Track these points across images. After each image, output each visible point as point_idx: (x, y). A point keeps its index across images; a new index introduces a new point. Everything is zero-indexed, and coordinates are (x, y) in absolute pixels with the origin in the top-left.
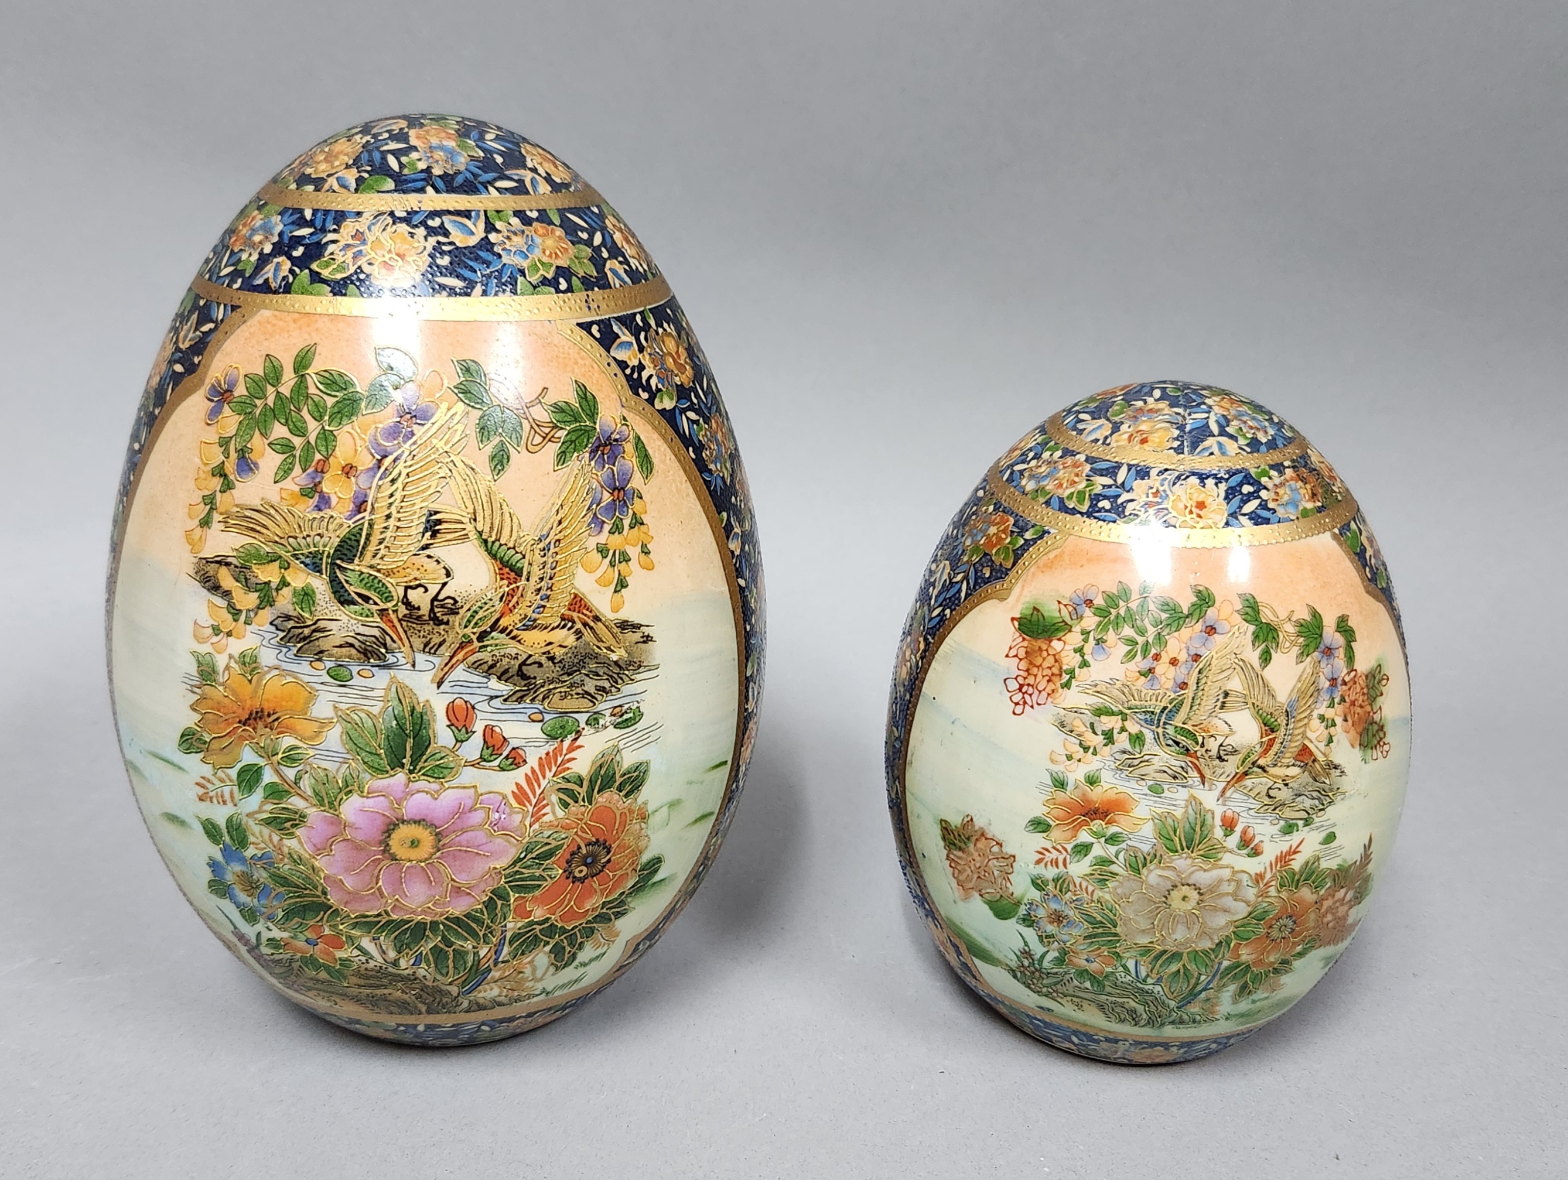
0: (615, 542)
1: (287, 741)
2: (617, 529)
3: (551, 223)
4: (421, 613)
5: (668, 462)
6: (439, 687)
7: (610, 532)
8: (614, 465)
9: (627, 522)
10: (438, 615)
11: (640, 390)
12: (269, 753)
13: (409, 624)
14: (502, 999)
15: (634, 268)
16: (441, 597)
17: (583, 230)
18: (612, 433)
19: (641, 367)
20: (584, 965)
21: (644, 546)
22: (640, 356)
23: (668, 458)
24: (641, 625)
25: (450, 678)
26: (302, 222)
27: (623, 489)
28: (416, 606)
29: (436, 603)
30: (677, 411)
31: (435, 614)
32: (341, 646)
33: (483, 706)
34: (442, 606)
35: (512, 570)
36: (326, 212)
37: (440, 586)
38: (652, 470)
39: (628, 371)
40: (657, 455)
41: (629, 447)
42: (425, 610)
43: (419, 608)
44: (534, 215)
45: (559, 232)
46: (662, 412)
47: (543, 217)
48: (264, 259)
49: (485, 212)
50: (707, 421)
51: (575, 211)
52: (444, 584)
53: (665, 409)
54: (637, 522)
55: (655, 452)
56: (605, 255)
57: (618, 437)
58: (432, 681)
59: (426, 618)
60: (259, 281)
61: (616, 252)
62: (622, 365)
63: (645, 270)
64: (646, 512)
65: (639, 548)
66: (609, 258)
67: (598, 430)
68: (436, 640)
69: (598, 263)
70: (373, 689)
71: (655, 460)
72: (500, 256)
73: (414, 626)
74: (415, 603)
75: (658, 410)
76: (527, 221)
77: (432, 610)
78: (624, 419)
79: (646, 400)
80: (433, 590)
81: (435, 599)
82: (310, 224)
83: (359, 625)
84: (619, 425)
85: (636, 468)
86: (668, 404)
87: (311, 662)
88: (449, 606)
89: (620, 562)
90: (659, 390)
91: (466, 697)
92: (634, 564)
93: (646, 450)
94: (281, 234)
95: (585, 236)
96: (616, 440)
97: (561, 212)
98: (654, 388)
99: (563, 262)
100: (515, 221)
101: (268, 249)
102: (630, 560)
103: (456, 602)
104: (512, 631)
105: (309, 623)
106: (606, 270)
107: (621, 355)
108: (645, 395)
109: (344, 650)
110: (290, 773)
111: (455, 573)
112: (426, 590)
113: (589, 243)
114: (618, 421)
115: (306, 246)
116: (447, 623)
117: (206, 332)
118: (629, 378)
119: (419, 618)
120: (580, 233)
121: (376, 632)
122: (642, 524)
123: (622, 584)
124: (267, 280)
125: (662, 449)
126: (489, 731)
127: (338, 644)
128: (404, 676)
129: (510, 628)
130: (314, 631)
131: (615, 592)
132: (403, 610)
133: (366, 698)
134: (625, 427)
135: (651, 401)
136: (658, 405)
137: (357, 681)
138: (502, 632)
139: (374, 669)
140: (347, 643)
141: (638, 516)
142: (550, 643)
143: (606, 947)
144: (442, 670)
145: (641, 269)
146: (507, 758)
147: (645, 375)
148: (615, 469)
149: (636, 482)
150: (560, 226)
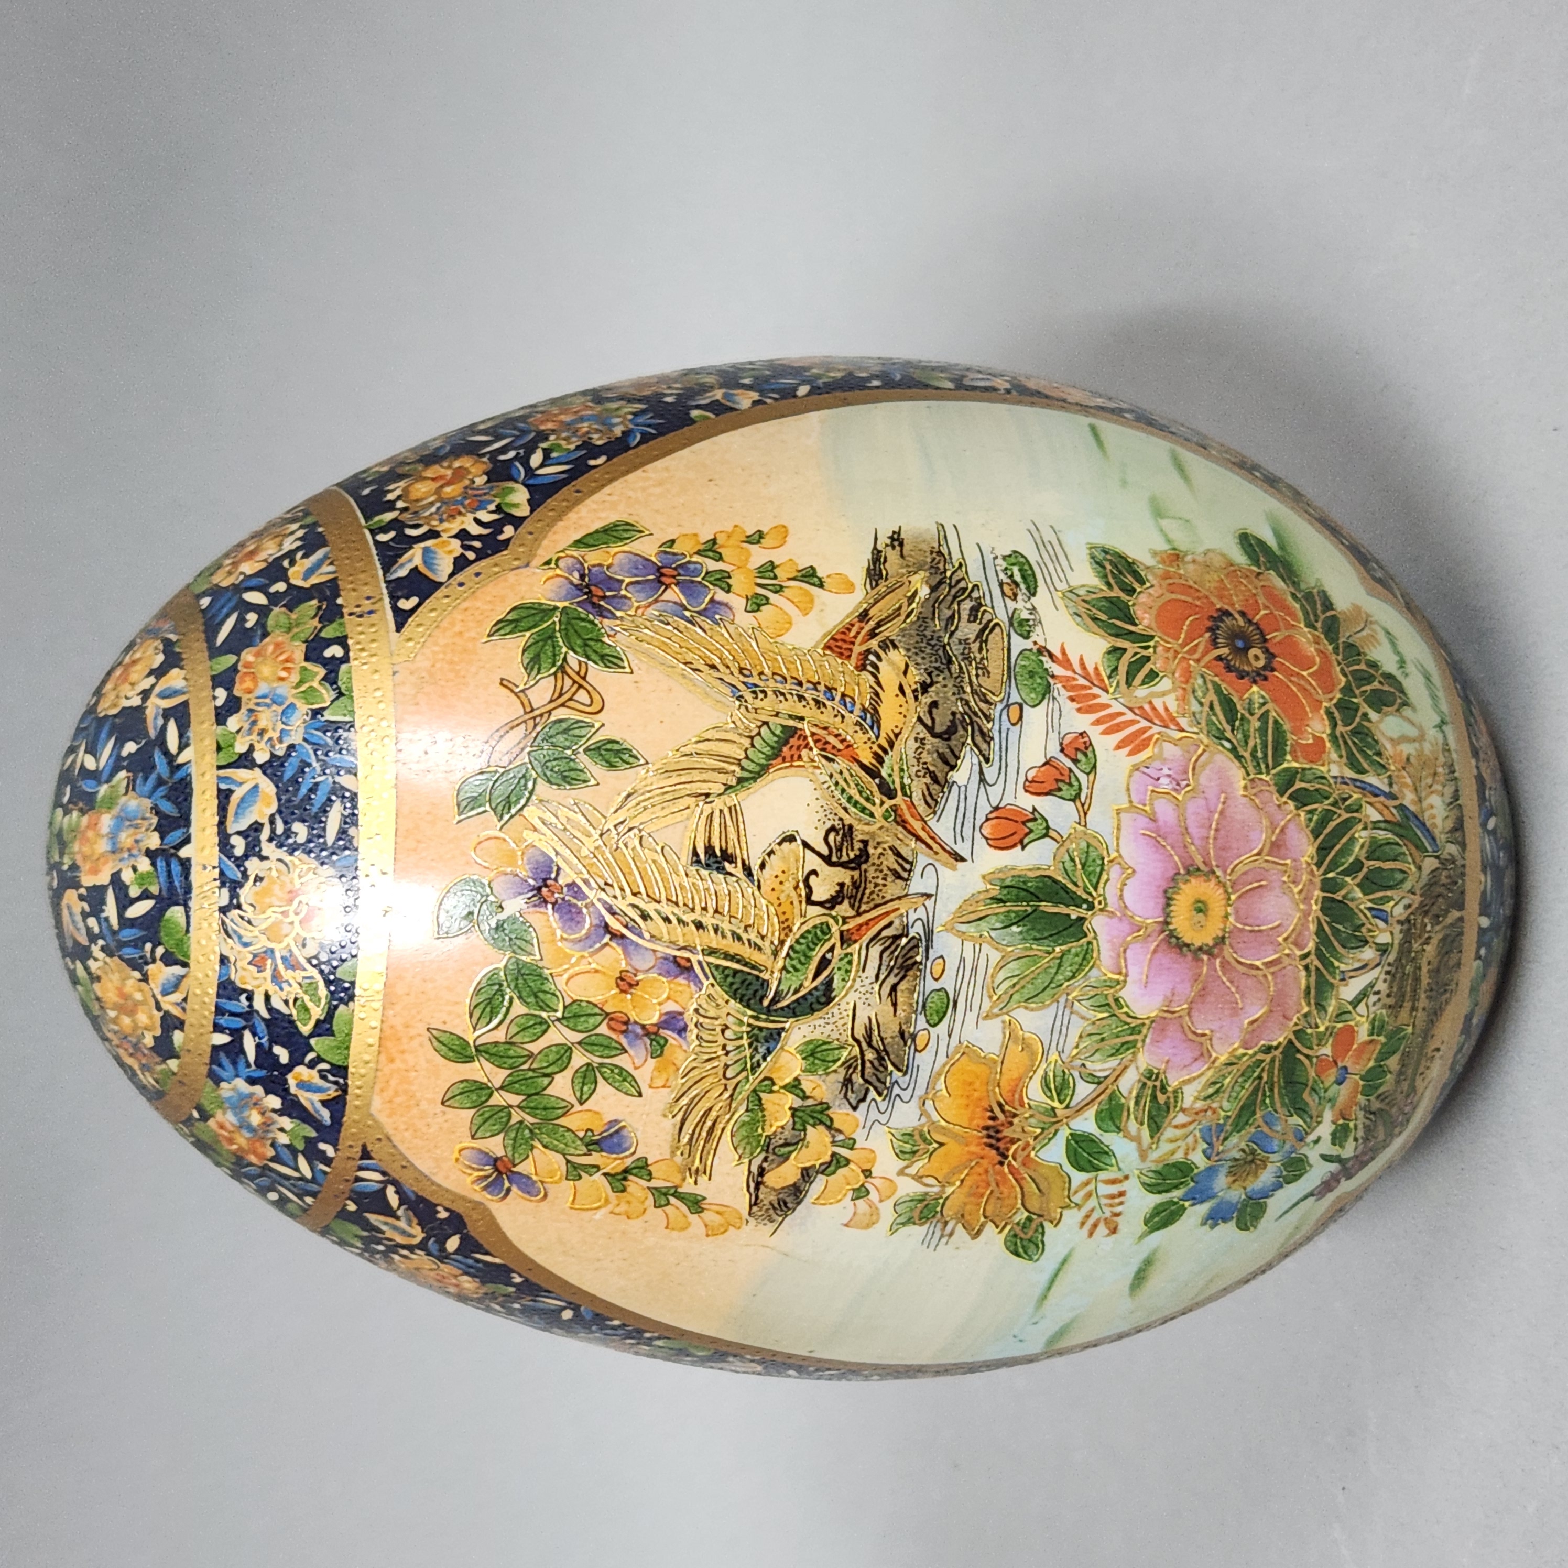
0: (742, 583)
1: (1035, 1092)
2: (723, 580)
3: (234, 669)
4: (848, 881)
5: (615, 498)
6: (963, 860)
7: (728, 591)
8: (622, 581)
9: (712, 565)
10: (852, 855)
11: (501, 537)
12: (1052, 1120)
13: (865, 900)
14: (1449, 790)
15: (299, 543)
16: (825, 851)
17: (241, 620)
18: (571, 583)
19: (463, 535)
20: (1402, 663)
21: (749, 540)
22: (445, 536)
23: (608, 498)
24: (875, 548)
25: (950, 842)
26: (234, 1050)
27: (659, 568)
28: (837, 888)
29: (834, 859)
30: (531, 482)
31: (851, 861)
32: (895, 1005)
33: (995, 794)
34: (839, 850)
35: (787, 742)
36: (219, 1011)
37: (808, 852)
38: (627, 524)
39: (471, 555)
40: (603, 515)
41: (593, 557)
42: (844, 876)
43: (841, 885)
44: (221, 694)
45: (248, 656)
46: (534, 504)
47: (226, 679)
48: (293, 1108)
49: (220, 768)
50: (543, 436)
51: (211, 630)
52: (806, 845)
53: (529, 501)
54: (711, 549)
55: (599, 518)
56: (281, 587)
57: (576, 575)
58: (954, 868)
59: (856, 874)
60: (325, 1115)
61: (275, 571)
62: (460, 564)
63: (301, 527)
64: (696, 535)
65: (754, 548)
66: (286, 580)
67: (566, 604)
68: (890, 861)
69: (296, 596)
70: (962, 960)
71: (613, 518)
72: (292, 747)
73: (868, 892)
74: (833, 890)
75: (532, 511)
76: (232, 705)
77: (843, 865)
78: (548, 563)
79: (516, 530)
80: (813, 862)
81: (827, 860)
82: (236, 1034)
83: (864, 975)
84: (558, 572)
85: (626, 548)
86: (519, 497)
87: (916, 1050)
88: (839, 838)
89: (775, 577)
90: (499, 509)
91: (981, 818)
92: (778, 557)
93: (597, 532)
94: (252, 1081)
95: (252, 618)
96: (582, 577)
97: (215, 652)
98: (495, 517)
99: (299, 651)
100: (233, 723)
101: (274, 1102)
102: (772, 562)
103: (833, 829)
104: (880, 746)
105: (856, 1051)
106: (307, 585)
107: (444, 566)
108: (508, 531)
109: (900, 1000)
110: (1084, 1090)
111: (790, 829)
112: (814, 872)
113: (263, 611)
114: (551, 573)
115: (272, 1041)
116: (865, 843)
117: (400, 1199)
118: (481, 555)
119: (855, 885)
120: (249, 625)
121: (875, 950)
122: (714, 541)
123: (809, 576)
124: (324, 1103)
125: (594, 506)
126: (1034, 787)
127: (892, 1009)
128: (944, 910)
129: (875, 748)
130: (870, 1044)
131: (821, 585)
132: (844, 909)
133: (975, 969)
134: (561, 563)
135: (517, 522)
136: (523, 511)
137: (947, 982)
138: (881, 761)
139: (932, 956)
140: (890, 994)
141: (702, 547)
142: (901, 688)
143: (1375, 627)
144: (936, 853)
145: (300, 533)
146: (1075, 761)
147: (475, 530)
148: (627, 580)
149: (648, 548)
150: (238, 655)
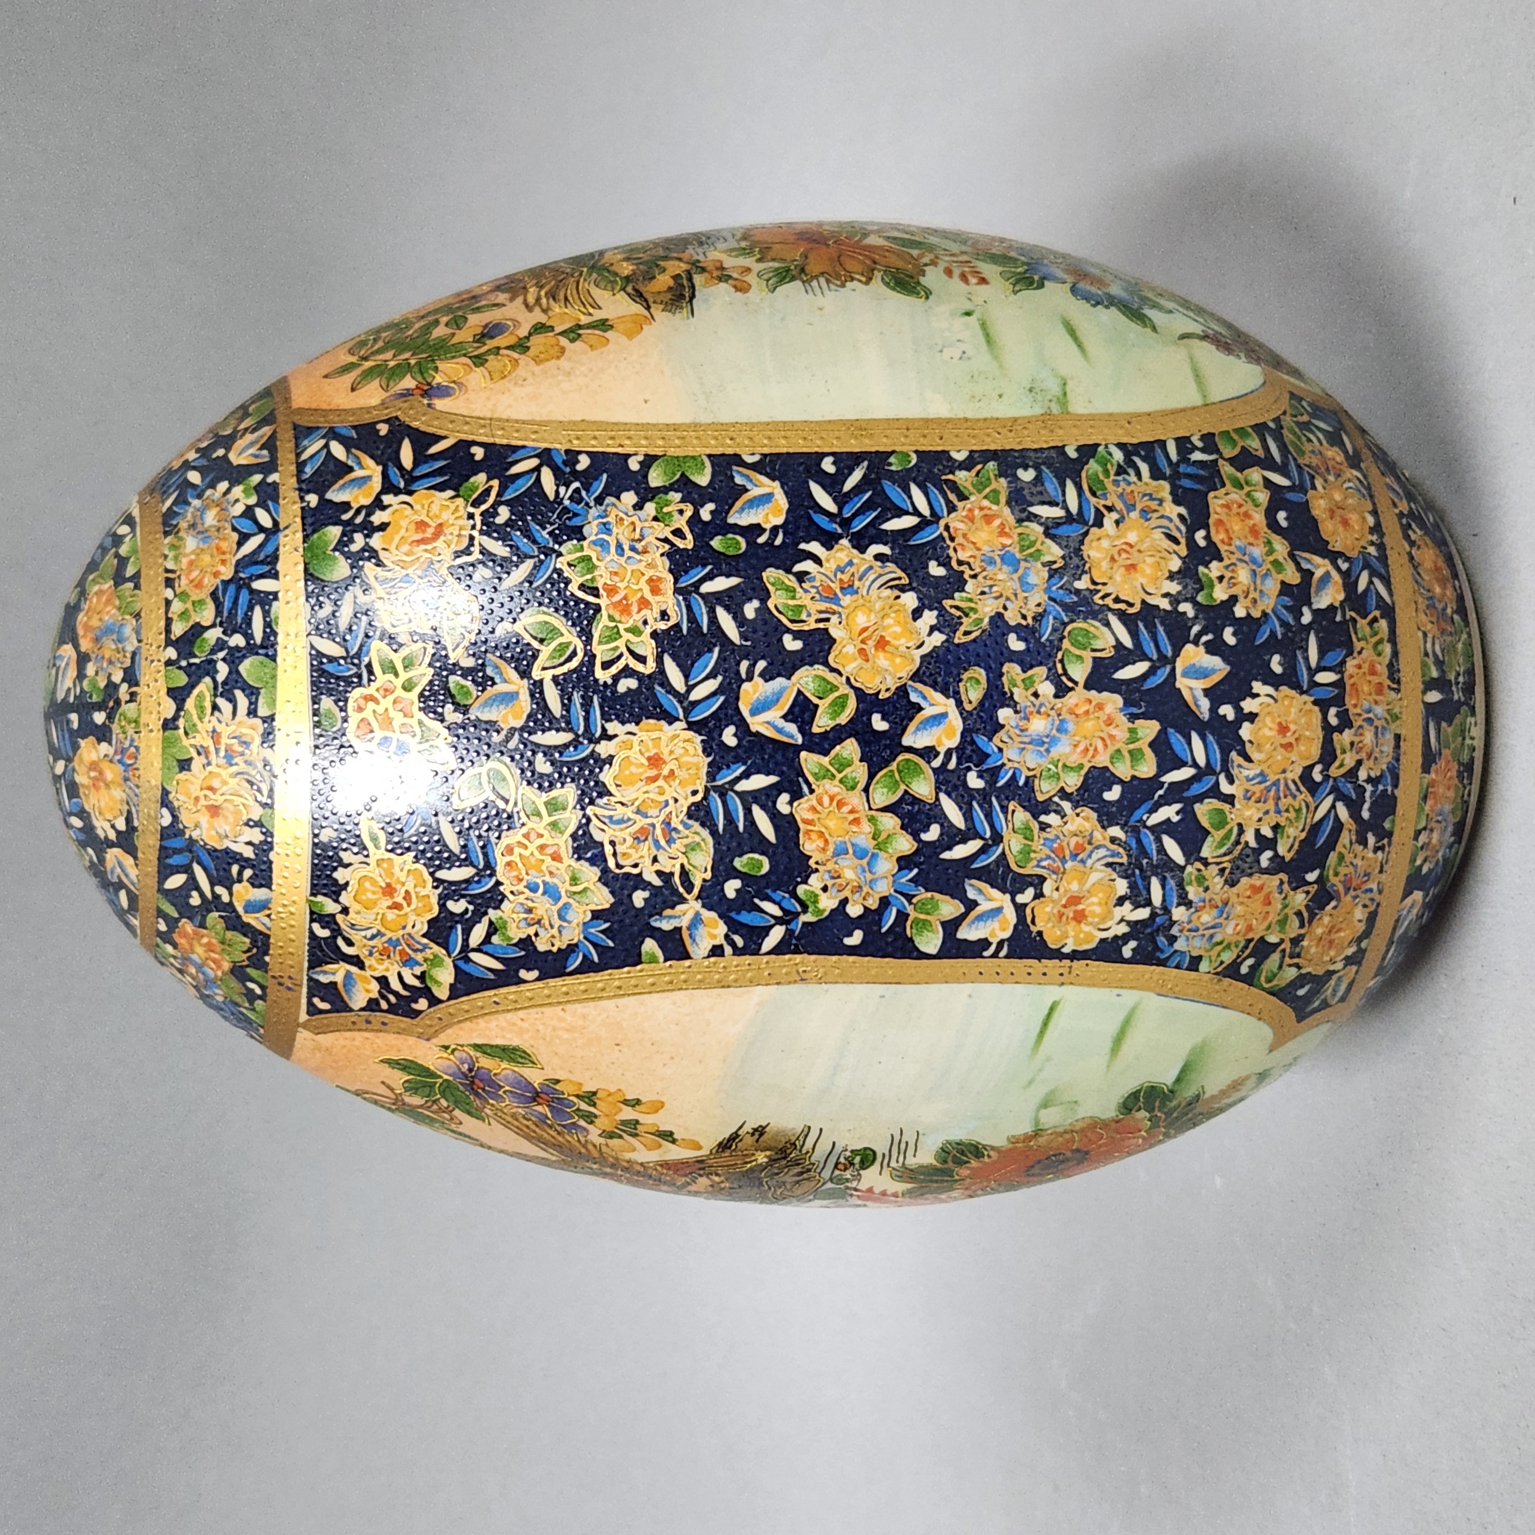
5: (525, 1025)
8: (502, 1087)
9: (584, 1106)
11: (414, 1006)
18: (460, 1069)
19: (383, 981)
21: (625, 1102)
23: (519, 1022)
24: (736, 1132)
27: (537, 1093)
30: (461, 963)
38: (525, 1052)
39: (384, 1005)
40: (508, 1036)
41: (485, 1062)
46: (455, 993)
53: (450, 987)
54: (590, 1097)
55: (504, 1037)
57: (466, 1066)
62: (372, 1005)
64: (581, 1083)
65: (627, 1108)
67: (451, 1078)
71: (515, 1042)
75: (449, 999)
78: (446, 1048)
79: (430, 1007)
84: (451, 1057)
85: (516, 1069)
86: (445, 976)
89: (636, 1129)
90: (422, 977)
92: (645, 1119)
93: (497, 1046)
96: (470, 1070)
98: (416, 983)
102: (637, 1120)
107: (358, 1000)
108: (422, 1004)
114: (445, 1055)
118: (392, 1010)
122: (595, 1093)
123: (666, 1135)
125: (504, 1024)
131: (673, 1142)
134: (456, 1053)
135: (434, 1001)
136: (442, 993)
141: (583, 1093)
147: (395, 985)
148: (507, 1088)
149: (536, 1077)
